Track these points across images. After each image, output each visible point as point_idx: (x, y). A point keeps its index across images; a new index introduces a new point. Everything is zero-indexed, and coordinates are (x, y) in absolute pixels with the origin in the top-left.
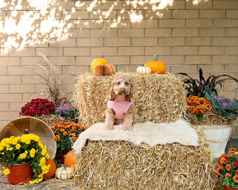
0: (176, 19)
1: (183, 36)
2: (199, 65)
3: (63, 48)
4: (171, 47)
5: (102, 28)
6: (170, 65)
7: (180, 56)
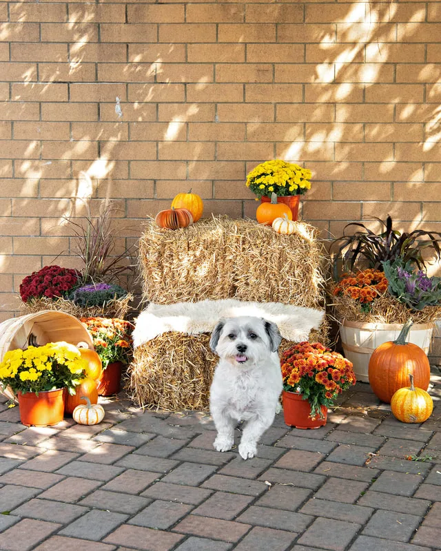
0: (374, 103)
1: (388, 141)
2: (424, 203)
3: (129, 162)
4: (363, 165)
5: (212, 122)
6: (360, 201)
7: (382, 183)
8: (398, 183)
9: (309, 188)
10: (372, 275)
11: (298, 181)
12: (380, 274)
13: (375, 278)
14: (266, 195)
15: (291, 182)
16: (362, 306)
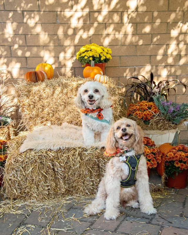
2: (165, 66)
5: (55, 23)
6: (134, 66)
7: (145, 56)
8: (153, 56)
9: (111, 58)
10: (148, 104)
11: (105, 54)
12: (151, 103)
13: (149, 106)
14: (88, 63)
15: (102, 55)
16: (144, 122)
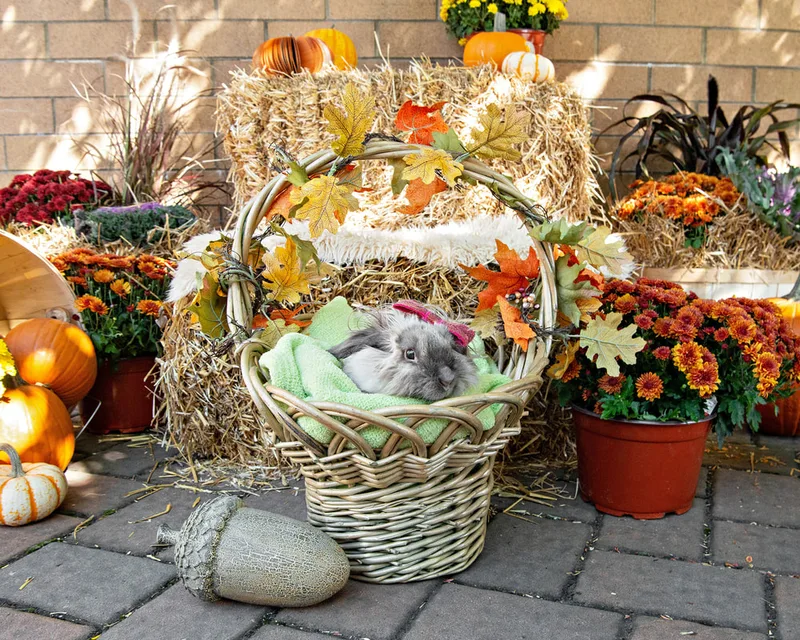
2: (758, 70)
6: (646, 63)
7: (687, 30)
8: (715, 31)
9: (565, 16)
16: (686, 234)
